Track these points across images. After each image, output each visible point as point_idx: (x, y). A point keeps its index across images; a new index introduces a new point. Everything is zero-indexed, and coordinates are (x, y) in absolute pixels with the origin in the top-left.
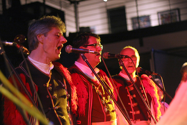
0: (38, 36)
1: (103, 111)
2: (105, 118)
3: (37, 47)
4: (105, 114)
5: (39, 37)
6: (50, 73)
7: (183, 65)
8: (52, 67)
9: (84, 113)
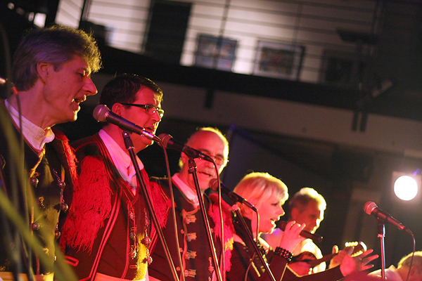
0: (42, 64)
1: (127, 255)
2: (125, 272)
3: (32, 87)
4: (127, 262)
5: (42, 66)
6: (42, 150)
7: (299, 190)
8: (50, 137)
9: (91, 246)
